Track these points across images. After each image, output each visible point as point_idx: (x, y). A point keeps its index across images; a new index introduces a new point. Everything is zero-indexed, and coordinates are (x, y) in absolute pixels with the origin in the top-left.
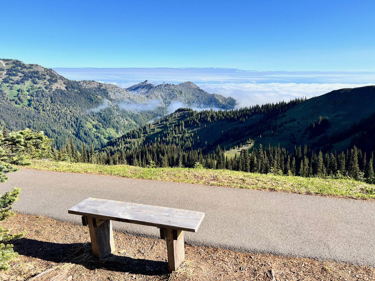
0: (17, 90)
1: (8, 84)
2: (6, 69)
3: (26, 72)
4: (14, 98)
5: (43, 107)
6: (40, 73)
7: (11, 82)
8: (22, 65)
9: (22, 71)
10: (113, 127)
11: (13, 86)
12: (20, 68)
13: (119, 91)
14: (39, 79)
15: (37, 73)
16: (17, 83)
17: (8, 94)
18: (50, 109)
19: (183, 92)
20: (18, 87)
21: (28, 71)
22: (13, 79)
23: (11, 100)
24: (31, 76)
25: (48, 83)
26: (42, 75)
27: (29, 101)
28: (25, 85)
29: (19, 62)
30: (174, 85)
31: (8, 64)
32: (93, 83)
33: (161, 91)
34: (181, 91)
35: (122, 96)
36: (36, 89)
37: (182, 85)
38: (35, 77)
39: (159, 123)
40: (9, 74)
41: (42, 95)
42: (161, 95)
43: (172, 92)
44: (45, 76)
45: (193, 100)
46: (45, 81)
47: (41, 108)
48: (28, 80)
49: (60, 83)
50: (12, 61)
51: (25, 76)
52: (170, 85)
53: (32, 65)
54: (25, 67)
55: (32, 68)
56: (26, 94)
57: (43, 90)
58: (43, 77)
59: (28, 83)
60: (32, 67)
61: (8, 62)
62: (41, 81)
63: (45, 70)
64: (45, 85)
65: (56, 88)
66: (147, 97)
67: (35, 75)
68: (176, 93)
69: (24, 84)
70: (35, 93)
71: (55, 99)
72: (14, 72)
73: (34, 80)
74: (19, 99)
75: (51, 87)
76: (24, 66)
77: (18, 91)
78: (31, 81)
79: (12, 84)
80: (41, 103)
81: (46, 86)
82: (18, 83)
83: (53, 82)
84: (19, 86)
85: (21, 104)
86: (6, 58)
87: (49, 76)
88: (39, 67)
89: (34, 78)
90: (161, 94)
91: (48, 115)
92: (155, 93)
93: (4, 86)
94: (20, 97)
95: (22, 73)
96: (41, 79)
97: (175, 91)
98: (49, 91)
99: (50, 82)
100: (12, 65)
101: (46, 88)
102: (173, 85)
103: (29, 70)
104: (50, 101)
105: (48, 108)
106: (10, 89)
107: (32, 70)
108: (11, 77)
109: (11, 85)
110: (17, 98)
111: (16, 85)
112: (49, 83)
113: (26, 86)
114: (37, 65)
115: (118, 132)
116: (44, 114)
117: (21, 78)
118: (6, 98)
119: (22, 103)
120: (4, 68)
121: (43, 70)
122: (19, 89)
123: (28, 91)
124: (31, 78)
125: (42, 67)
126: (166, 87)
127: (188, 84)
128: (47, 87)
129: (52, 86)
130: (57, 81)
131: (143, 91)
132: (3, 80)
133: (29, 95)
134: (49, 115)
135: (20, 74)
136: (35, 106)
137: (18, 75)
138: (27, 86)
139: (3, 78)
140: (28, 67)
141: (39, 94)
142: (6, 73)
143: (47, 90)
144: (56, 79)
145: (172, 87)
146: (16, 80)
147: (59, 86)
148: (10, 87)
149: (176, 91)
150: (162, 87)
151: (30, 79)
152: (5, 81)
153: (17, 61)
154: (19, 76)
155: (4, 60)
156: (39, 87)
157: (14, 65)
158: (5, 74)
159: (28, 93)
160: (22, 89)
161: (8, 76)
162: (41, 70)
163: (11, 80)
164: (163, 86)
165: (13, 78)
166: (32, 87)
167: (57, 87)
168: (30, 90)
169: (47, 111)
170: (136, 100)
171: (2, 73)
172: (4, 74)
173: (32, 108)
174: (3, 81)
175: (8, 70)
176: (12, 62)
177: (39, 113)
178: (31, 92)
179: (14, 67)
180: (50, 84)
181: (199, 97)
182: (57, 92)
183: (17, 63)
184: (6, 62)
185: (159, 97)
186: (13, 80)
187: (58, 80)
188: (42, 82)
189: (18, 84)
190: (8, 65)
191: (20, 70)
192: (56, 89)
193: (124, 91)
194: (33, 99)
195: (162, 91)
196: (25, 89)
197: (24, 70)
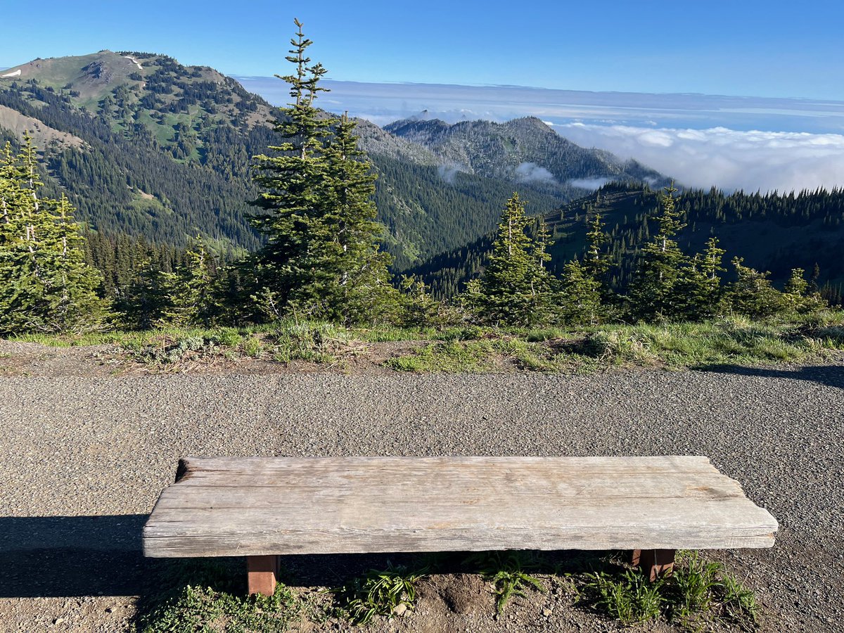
0: (174, 126)
1: (152, 112)
2: (145, 76)
3: (188, 85)
4: (168, 143)
5: (233, 167)
6: (219, 88)
7: (159, 105)
8: (177, 68)
9: (179, 81)
10: (383, 218)
11: (165, 116)
12: (173, 74)
13: (376, 135)
14: (217, 103)
15: (212, 86)
16: (171, 110)
17: (154, 133)
18: (248, 172)
19: (518, 141)
20: (173, 118)
21: (190, 83)
22: (163, 100)
23: (162, 149)
24: (200, 95)
25: (236, 111)
26: (222, 92)
27: (202, 151)
28: (188, 114)
29: (171, 60)
30: (496, 124)
31: (148, 66)
32: (320, 113)
33: (465, 139)
34: (513, 139)
35: (382, 147)
36: (213, 126)
37: (514, 124)
38: (208, 97)
39: (562, 218)
40: (153, 89)
41: (228, 138)
42: (465, 147)
43: (491, 140)
44: (229, 94)
45: (542, 161)
46: (231, 106)
47: (228, 169)
48: (193, 103)
49: (263, 113)
50: (155, 58)
51: (186, 93)
52: (486, 123)
53: (199, 69)
54: (185, 73)
55: (200, 76)
56: (195, 135)
57: (229, 128)
58: (226, 97)
59: (195, 111)
60: (200, 72)
61: (147, 60)
62: (221, 107)
63: (225, 80)
64: (232, 115)
65: (255, 124)
66: (436, 150)
67: (209, 92)
68: (501, 143)
69: (186, 112)
70: (213, 134)
71: (256, 149)
72: (164, 85)
73: (206, 102)
74: (180, 145)
75: (245, 122)
76: (180, 70)
77: (176, 127)
78: (201, 106)
79: (160, 110)
80: (227, 156)
81: (234, 118)
82: (173, 109)
83: (247, 108)
84: (178, 116)
85: (186, 157)
86: (141, 51)
87: (238, 95)
88: (213, 72)
89: (206, 100)
90: (465, 144)
91: (246, 185)
92: (452, 141)
93: (146, 116)
94: (183, 141)
95: (181, 87)
96: (221, 102)
97: (498, 137)
98: (241, 131)
99: (240, 110)
100: (157, 68)
101: (234, 122)
102: (493, 123)
103: (194, 79)
104: (246, 154)
105: (244, 169)
106: (158, 123)
107: (200, 80)
108: (157, 96)
109: (160, 114)
110: (176, 144)
111: (170, 115)
112: (239, 112)
113: (191, 117)
114: (209, 69)
115: (395, 232)
116: (238, 182)
117: (178, 99)
118: (152, 143)
119: (187, 155)
120: (140, 74)
121: (222, 79)
122: (178, 124)
123: (195, 129)
124: (200, 99)
125: (220, 74)
126: (476, 129)
127: (529, 123)
128: (236, 120)
129: (247, 120)
130: (256, 108)
131: (423, 136)
132: (140, 100)
133: (199, 138)
134: (248, 185)
135: (176, 89)
136: (215, 163)
137: (171, 91)
138: (193, 117)
139: (141, 96)
140: (190, 71)
141: (220, 135)
142: (146, 85)
143: (237, 129)
144: (254, 104)
145: (492, 130)
146: (168, 102)
147: (261, 119)
148: (158, 118)
149: (502, 138)
150: (468, 129)
151: (199, 102)
152: (146, 103)
153: (166, 59)
154: (174, 93)
155: (136, 55)
156: (218, 120)
157: (161, 68)
158: (144, 88)
159: (196, 133)
160: (185, 124)
161: (150, 92)
162: (219, 81)
163: (159, 101)
164: (471, 125)
165: (161, 96)
166: (204, 119)
167: (257, 122)
168: (202, 126)
169: (244, 176)
170: (412, 157)
171: (138, 85)
172: (141, 88)
173: (211, 167)
174: (140, 103)
175: (150, 79)
176: (156, 60)
177: (227, 179)
178: (204, 130)
179: (162, 73)
180: (243, 114)
181: (555, 154)
182: (258, 134)
183: (166, 63)
184: (142, 61)
185: (462, 152)
186: (163, 103)
187: (257, 105)
188: (225, 108)
189: (174, 111)
190: (148, 68)
191: (175, 80)
192: (256, 127)
193: (387, 135)
194: (211, 148)
195: (469, 137)
196: (191, 122)
197: (184, 79)
